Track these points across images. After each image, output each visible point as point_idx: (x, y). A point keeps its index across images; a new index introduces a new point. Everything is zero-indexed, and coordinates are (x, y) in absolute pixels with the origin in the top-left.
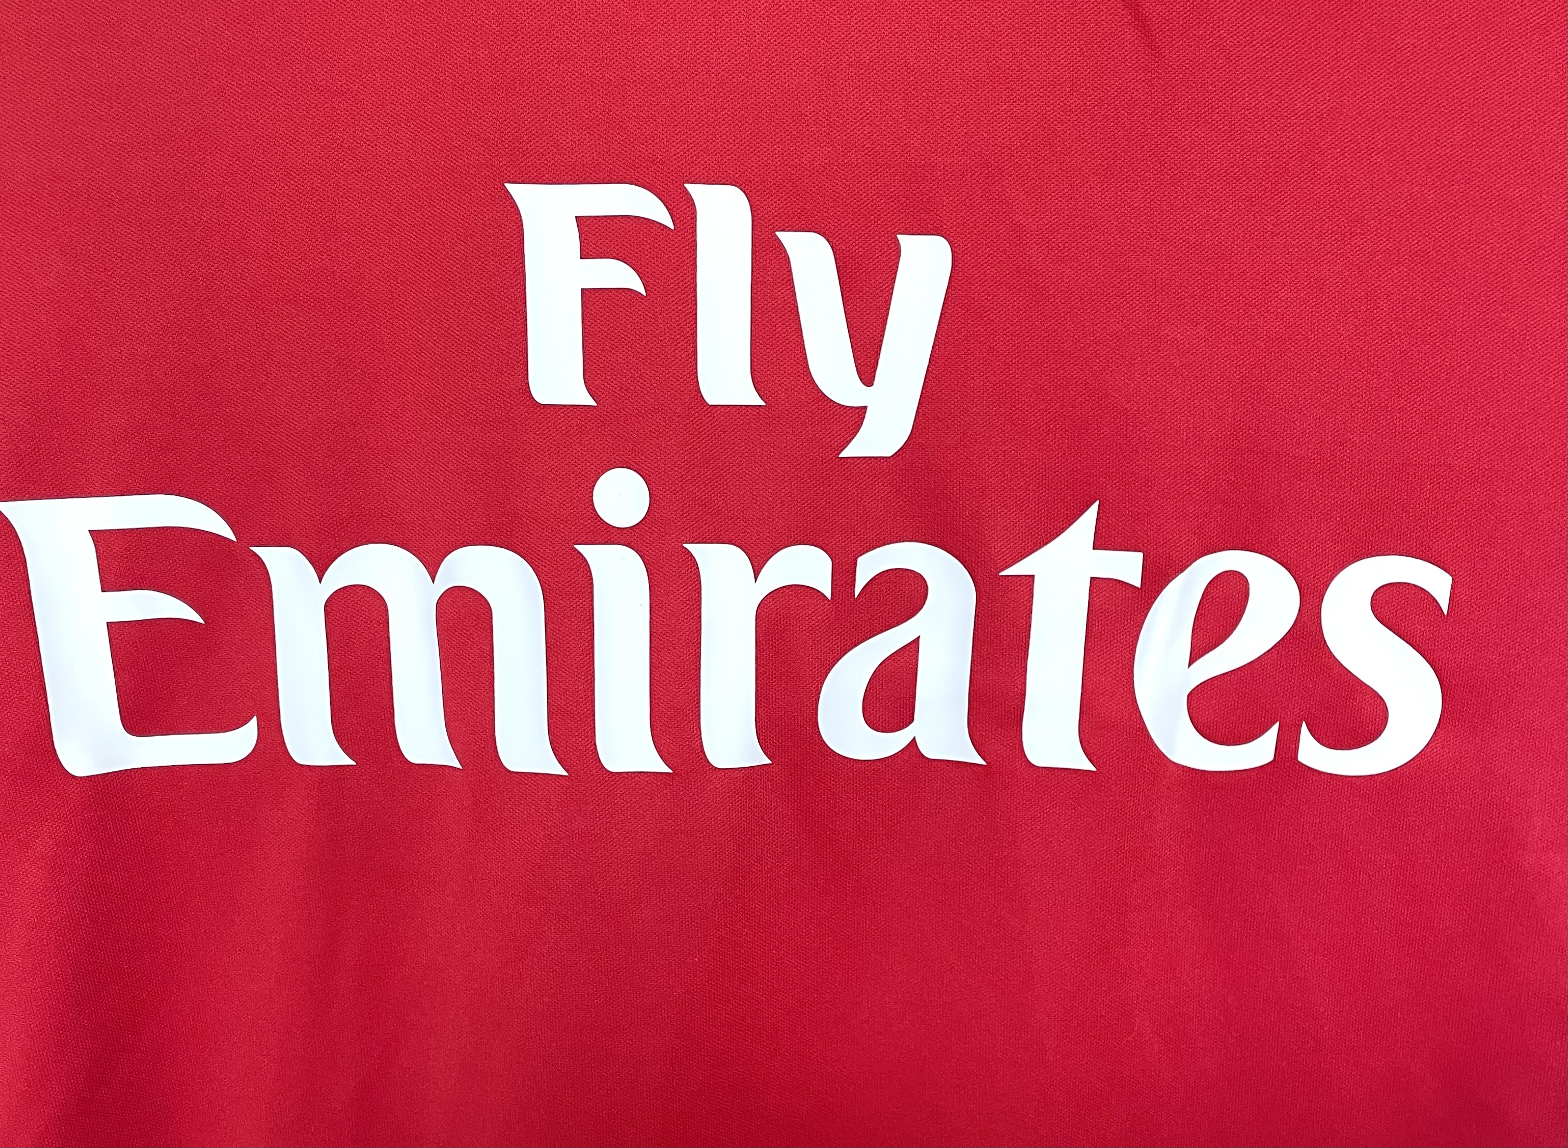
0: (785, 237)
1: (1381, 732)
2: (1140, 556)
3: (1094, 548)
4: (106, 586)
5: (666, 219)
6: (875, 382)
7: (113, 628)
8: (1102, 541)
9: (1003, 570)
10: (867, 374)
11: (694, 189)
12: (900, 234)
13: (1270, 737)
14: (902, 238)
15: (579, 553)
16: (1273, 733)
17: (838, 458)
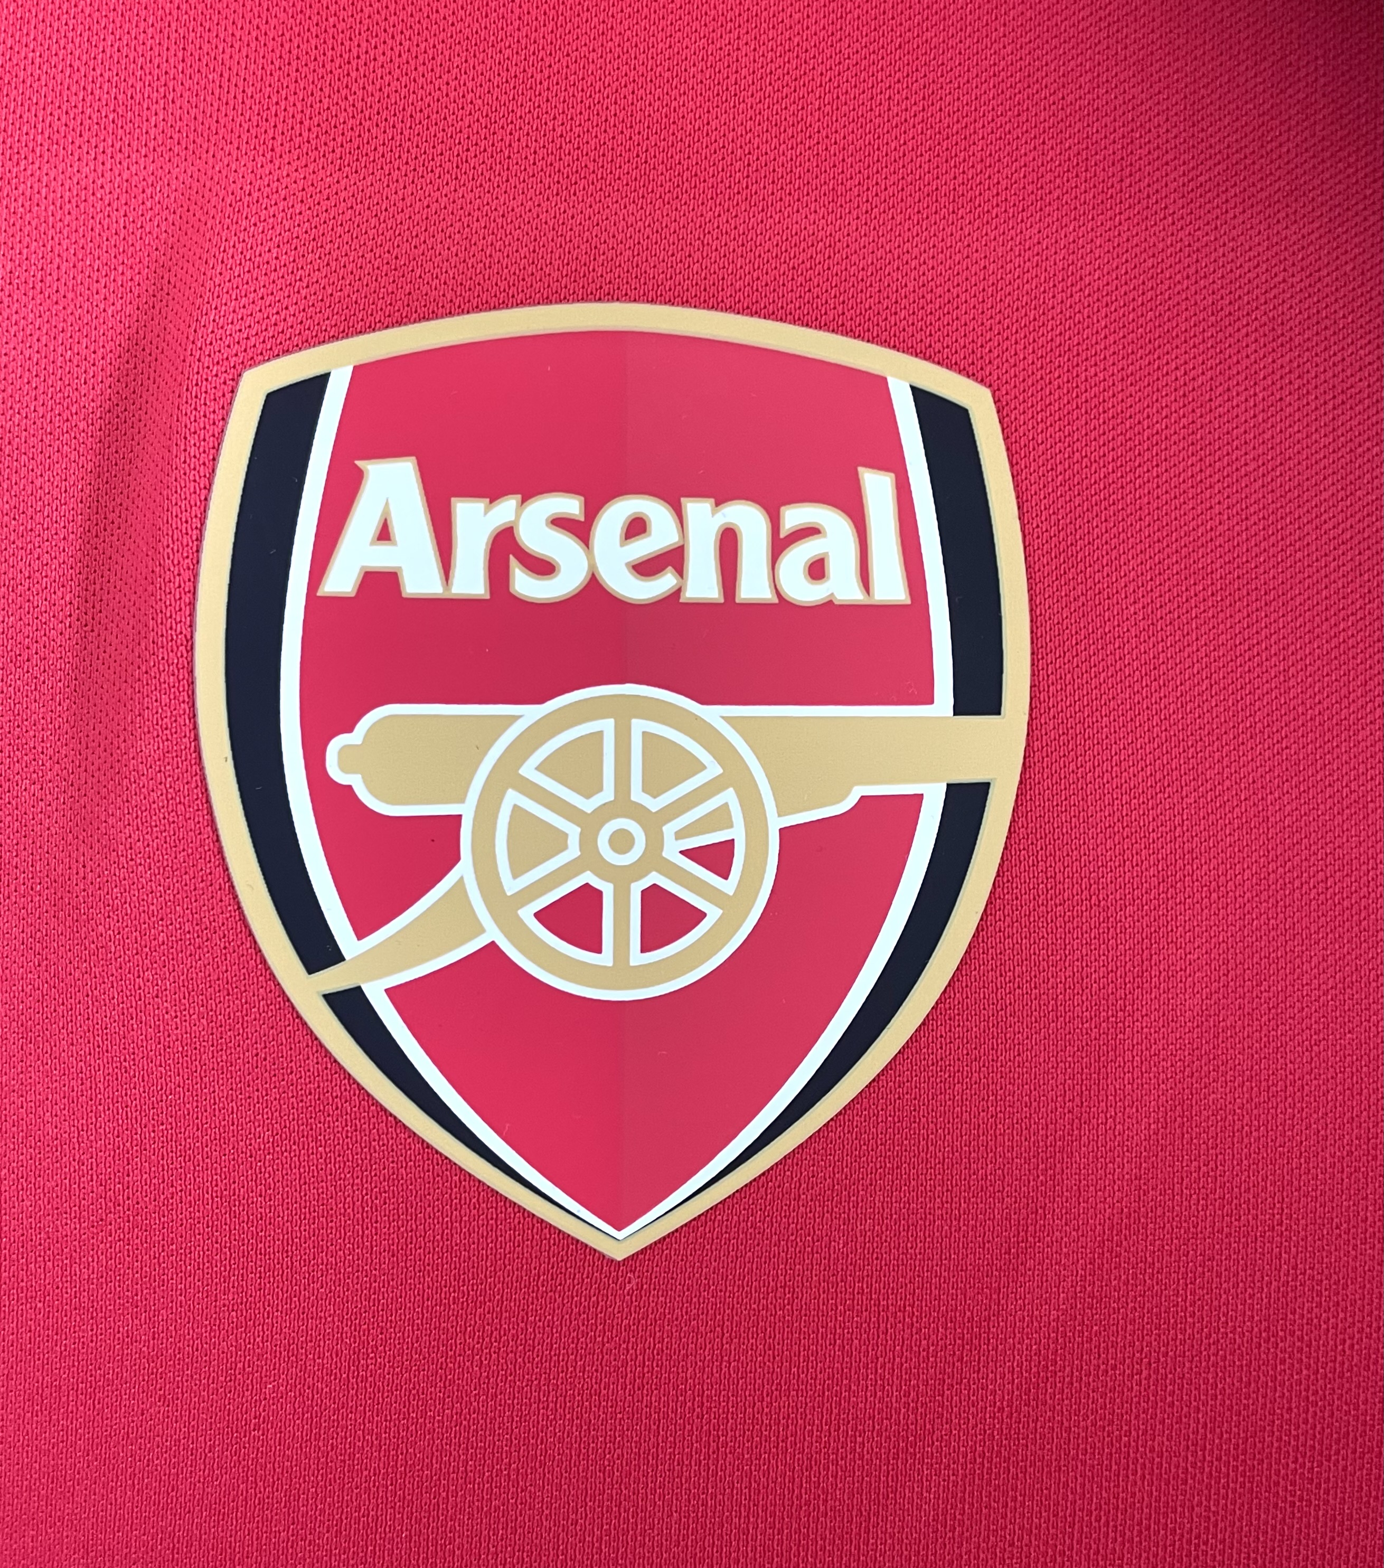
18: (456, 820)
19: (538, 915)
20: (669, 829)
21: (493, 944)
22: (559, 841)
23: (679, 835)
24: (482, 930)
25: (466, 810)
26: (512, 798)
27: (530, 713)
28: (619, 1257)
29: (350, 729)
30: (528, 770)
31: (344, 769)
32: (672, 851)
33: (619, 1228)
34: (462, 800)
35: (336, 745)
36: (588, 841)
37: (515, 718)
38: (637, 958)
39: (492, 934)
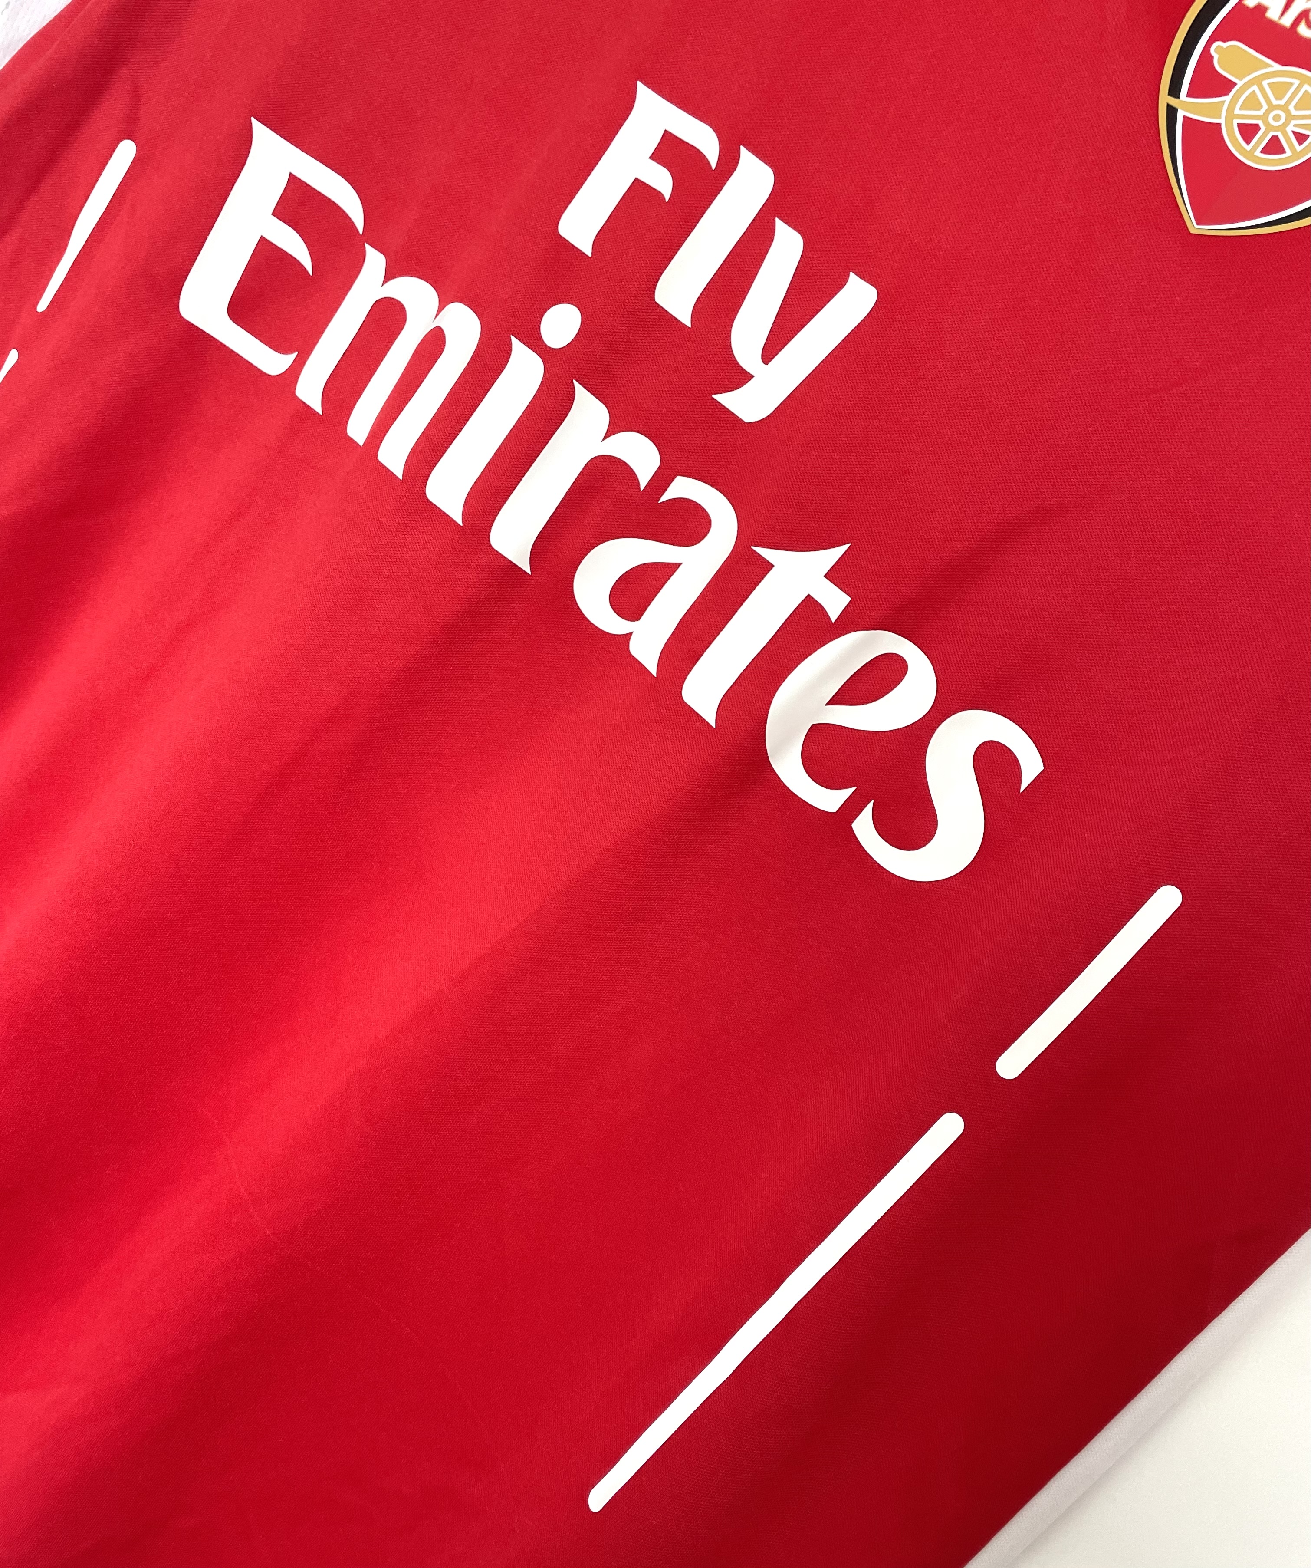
0: (779, 224)
1: (920, 847)
2: (847, 599)
3: (825, 576)
4: (276, 213)
5: (713, 160)
6: (770, 364)
7: (263, 241)
8: (832, 575)
9: (755, 546)
10: (769, 353)
11: (744, 152)
12: (853, 272)
13: (844, 794)
14: (853, 277)
15: (511, 343)
16: (848, 792)
17: (710, 396)
18: (1235, 84)
19: (1239, 125)
20: (1294, 122)
21: (1219, 125)
22: (1260, 107)
23: (1295, 126)
24: (1220, 118)
25: (1240, 83)
26: (1255, 88)
27: (1277, 67)
28: (1192, 232)
29: (1224, 41)
30: (1265, 83)
31: (1216, 50)
32: (1290, 129)
33: (1198, 224)
34: (1241, 80)
35: (1217, 44)
36: (1267, 112)
37: (1270, 66)
38: (1258, 153)
39: (1222, 121)
